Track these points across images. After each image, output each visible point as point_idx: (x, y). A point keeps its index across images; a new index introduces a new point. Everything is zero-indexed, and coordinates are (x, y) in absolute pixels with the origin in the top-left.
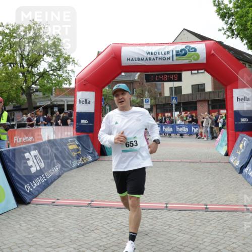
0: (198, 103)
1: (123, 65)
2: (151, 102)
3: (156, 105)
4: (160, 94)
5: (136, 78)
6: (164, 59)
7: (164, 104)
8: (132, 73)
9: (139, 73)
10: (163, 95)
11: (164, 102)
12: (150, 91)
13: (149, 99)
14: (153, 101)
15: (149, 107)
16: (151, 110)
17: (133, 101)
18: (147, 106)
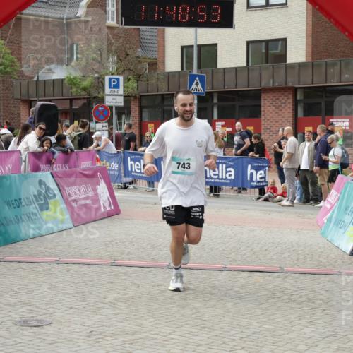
0: (263, 95)
2: (124, 87)
3: (141, 96)
4: (153, 65)
5: (81, 13)
7: (163, 95)
10: (160, 65)
11: (163, 90)
12: (123, 56)
13: (121, 78)
14: (133, 84)
15: (120, 101)
16: (123, 112)
17: (72, 82)
18: (114, 98)
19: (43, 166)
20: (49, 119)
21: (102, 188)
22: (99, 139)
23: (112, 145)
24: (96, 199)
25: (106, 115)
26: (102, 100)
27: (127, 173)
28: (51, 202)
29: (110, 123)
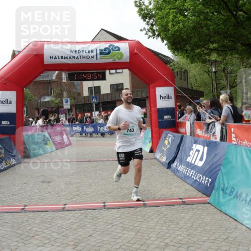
0: (117, 102)
1: (45, 63)
2: (70, 102)
3: (76, 105)
5: (54, 78)
6: (88, 57)
7: (83, 104)
8: (50, 72)
9: (57, 72)
10: (81, 94)
11: (83, 102)
12: (69, 92)
13: (69, 99)
14: (73, 101)
15: (69, 107)
16: (70, 110)
17: (52, 101)
18: (67, 106)
19: (45, 130)
20: (45, 114)
21: (65, 137)
22: (62, 120)
23: (67, 122)
24: (63, 140)
25: (64, 112)
26: (63, 107)
27: (73, 131)
28: (48, 142)
29: (66, 114)
